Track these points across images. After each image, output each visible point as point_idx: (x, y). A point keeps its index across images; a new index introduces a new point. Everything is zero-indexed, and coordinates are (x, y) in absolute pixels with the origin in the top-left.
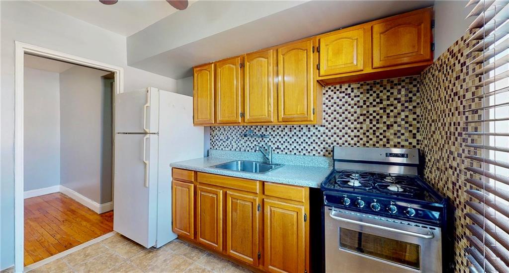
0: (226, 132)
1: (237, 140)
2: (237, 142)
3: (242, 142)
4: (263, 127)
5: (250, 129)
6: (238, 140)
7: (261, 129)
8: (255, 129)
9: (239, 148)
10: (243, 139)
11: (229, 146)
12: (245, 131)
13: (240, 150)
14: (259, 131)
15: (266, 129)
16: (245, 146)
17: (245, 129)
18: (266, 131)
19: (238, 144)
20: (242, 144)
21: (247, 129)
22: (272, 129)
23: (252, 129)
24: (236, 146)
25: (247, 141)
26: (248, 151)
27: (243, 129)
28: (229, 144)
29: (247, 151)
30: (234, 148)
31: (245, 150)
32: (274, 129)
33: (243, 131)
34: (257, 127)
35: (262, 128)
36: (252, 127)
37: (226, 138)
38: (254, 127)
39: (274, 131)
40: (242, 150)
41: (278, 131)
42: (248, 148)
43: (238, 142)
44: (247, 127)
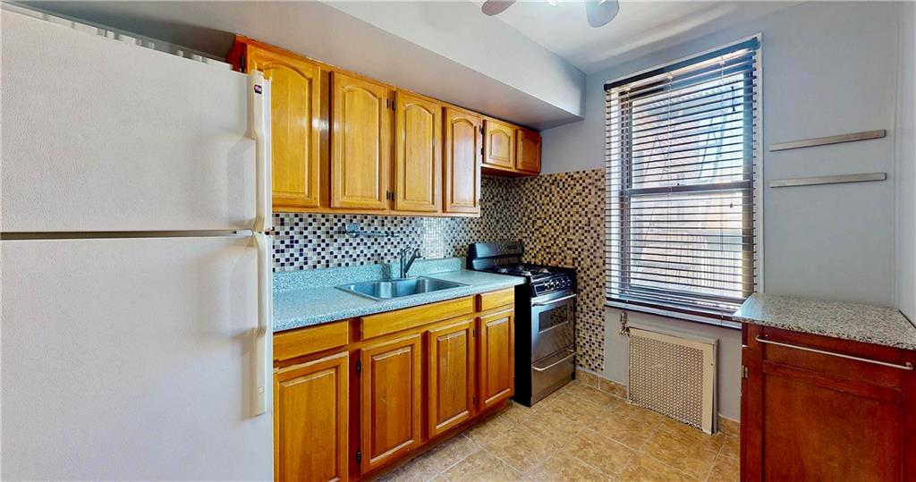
0: (287, 228)
1: (319, 245)
2: (319, 250)
3: (331, 249)
4: (376, 218)
5: (351, 221)
6: (323, 245)
7: (373, 221)
8: (362, 221)
9: (323, 262)
10: (336, 241)
11: (297, 259)
12: (340, 225)
13: (327, 266)
14: (369, 225)
15: (383, 221)
16: (339, 257)
17: (339, 221)
18: (383, 225)
19: (323, 254)
20: (332, 253)
21: (343, 221)
22: (393, 222)
23: (354, 221)
24: (315, 258)
25: (343, 244)
26: (347, 264)
27: (336, 220)
28: (297, 255)
29: (343, 264)
30: (310, 263)
31: (340, 265)
32: (395, 222)
33: (336, 224)
34: (366, 218)
35: (375, 221)
36: (355, 217)
37: (287, 242)
38: (359, 218)
39: (395, 225)
40: (331, 265)
41: (401, 225)
42: (347, 260)
43: (323, 249)
44: (344, 217)
